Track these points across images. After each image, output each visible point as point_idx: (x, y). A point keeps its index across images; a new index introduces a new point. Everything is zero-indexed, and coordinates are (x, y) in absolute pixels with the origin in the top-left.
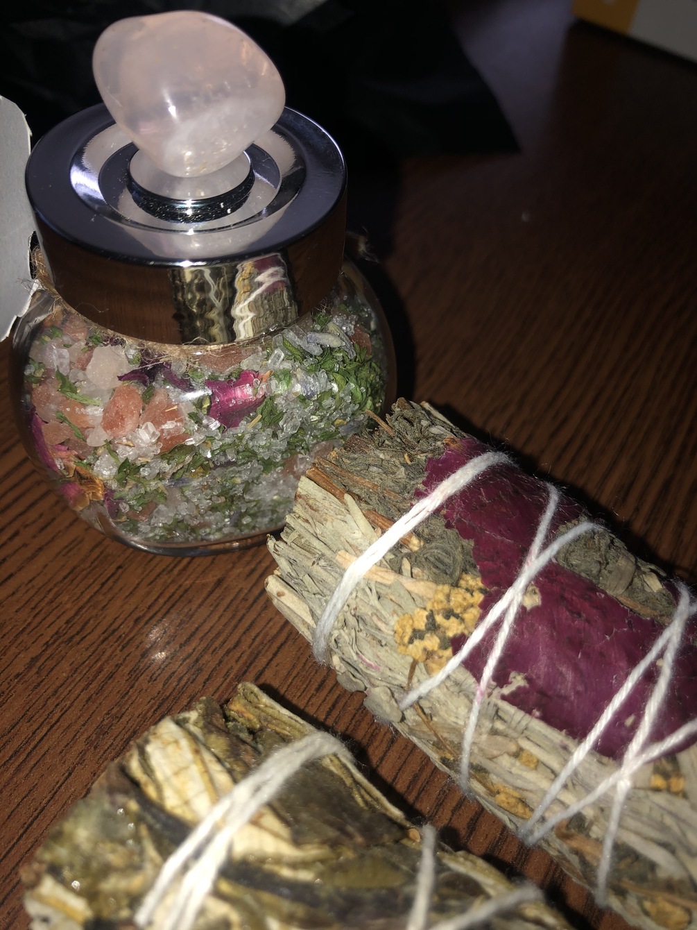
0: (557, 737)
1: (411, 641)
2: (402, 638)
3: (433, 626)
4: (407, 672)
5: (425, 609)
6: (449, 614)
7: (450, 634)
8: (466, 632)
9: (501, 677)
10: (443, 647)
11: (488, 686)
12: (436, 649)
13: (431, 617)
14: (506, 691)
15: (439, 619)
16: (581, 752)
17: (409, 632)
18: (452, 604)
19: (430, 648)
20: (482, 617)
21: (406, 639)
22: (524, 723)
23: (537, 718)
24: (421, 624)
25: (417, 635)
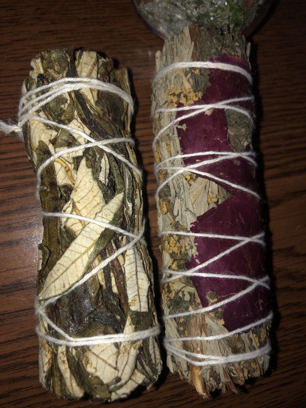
0: (179, 148)
1: (171, 95)
2: (170, 92)
3: (179, 96)
4: (164, 103)
5: (182, 90)
6: (186, 96)
7: (181, 101)
8: (185, 105)
9: (181, 123)
10: (176, 103)
11: (177, 122)
12: (174, 102)
13: (181, 93)
14: (179, 127)
15: (182, 95)
16: (180, 156)
17: (173, 92)
18: (189, 95)
19: (173, 101)
20: (192, 105)
21: (170, 93)
22: (175, 138)
23: (179, 140)
24: (177, 93)
25: (174, 94)
